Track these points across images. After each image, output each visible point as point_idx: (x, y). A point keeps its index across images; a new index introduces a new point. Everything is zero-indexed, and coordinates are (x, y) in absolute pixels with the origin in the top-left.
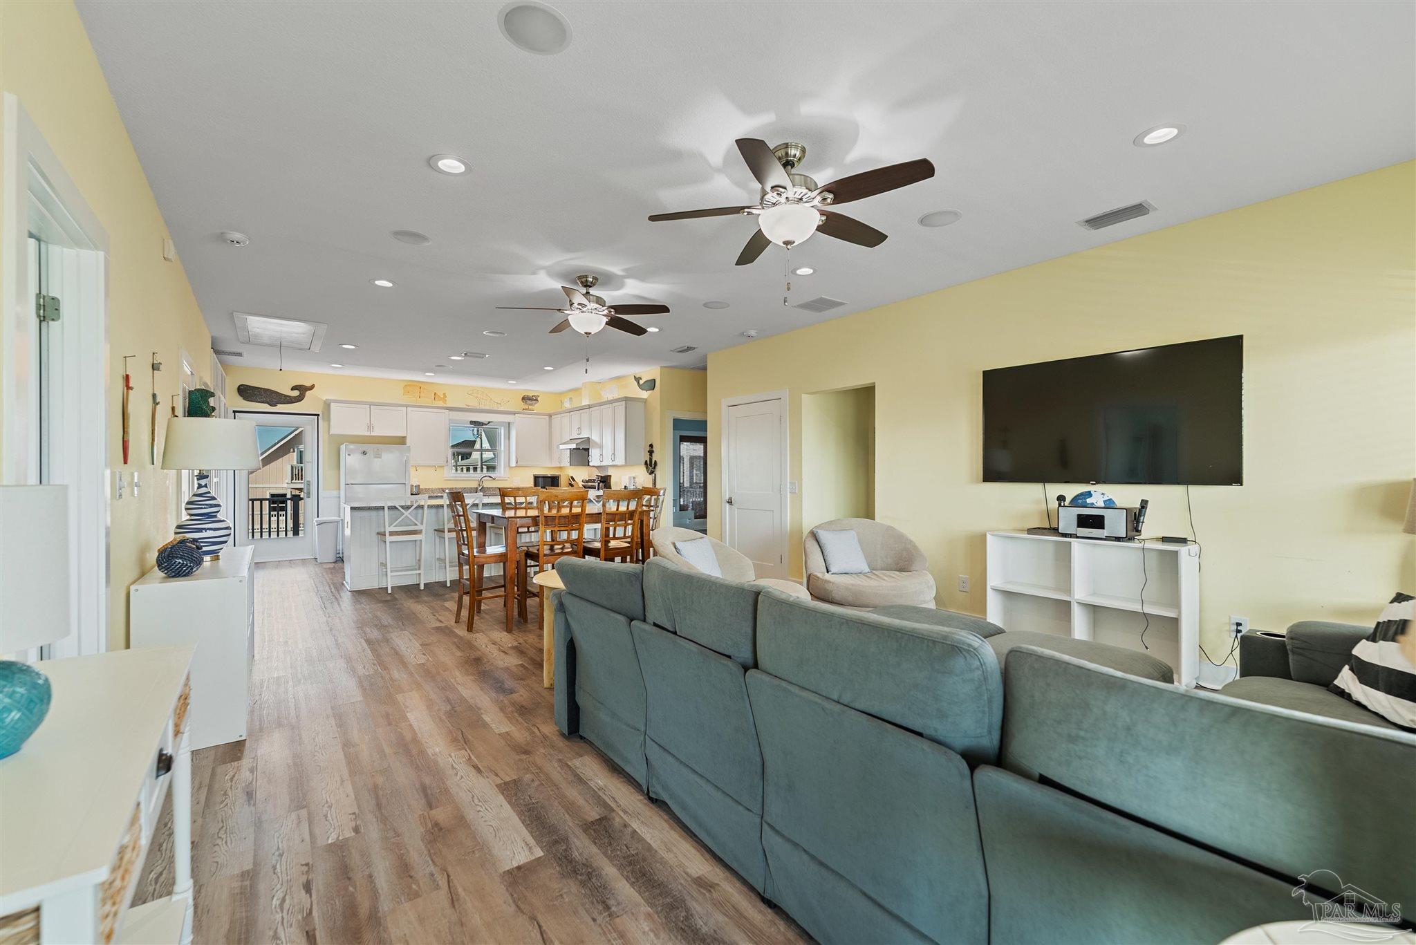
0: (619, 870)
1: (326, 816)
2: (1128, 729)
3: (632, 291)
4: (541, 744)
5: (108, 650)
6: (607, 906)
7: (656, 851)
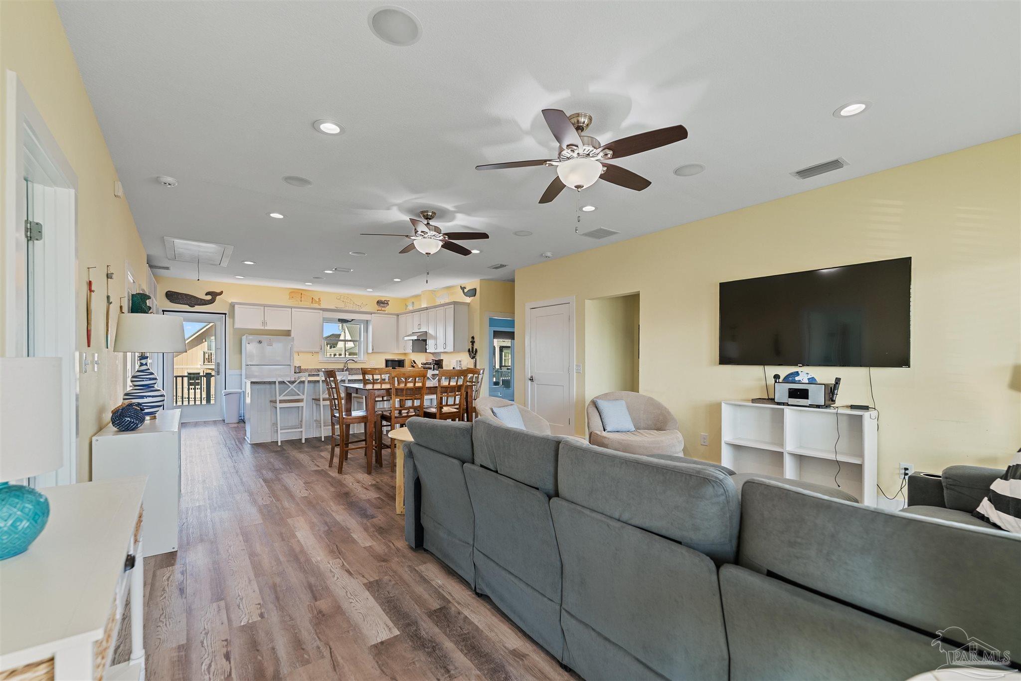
0: (455, 644)
1: (239, 606)
2: (833, 536)
3: (461, 222)
4: (396, 555)
5: (77, 482)
6: (448, 670)
7: (482, 631)
